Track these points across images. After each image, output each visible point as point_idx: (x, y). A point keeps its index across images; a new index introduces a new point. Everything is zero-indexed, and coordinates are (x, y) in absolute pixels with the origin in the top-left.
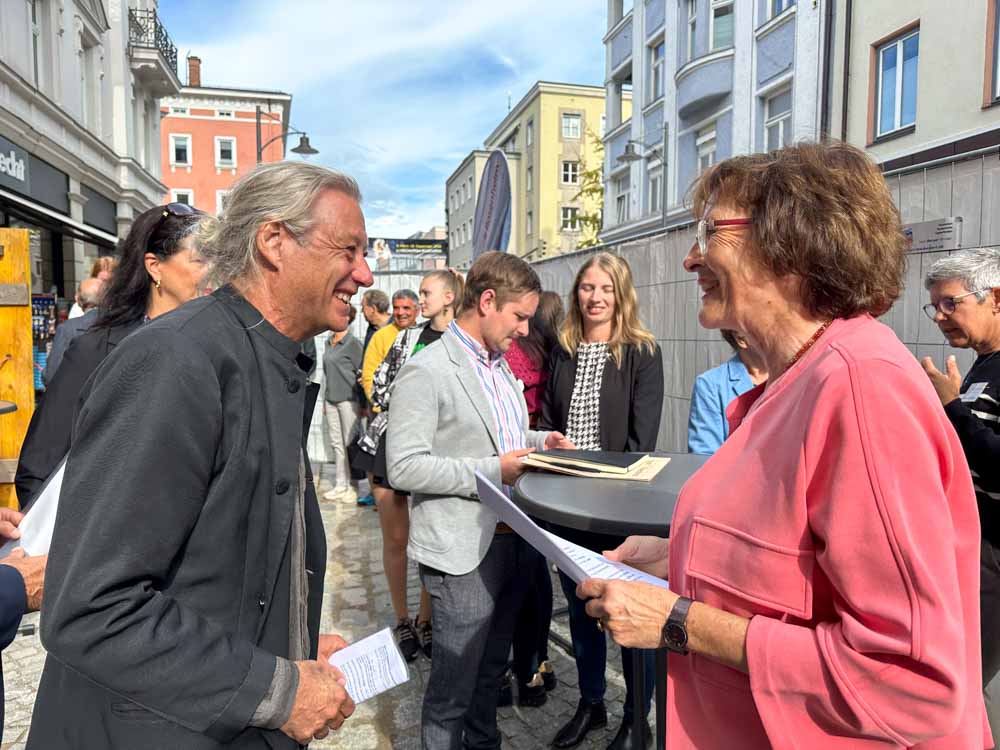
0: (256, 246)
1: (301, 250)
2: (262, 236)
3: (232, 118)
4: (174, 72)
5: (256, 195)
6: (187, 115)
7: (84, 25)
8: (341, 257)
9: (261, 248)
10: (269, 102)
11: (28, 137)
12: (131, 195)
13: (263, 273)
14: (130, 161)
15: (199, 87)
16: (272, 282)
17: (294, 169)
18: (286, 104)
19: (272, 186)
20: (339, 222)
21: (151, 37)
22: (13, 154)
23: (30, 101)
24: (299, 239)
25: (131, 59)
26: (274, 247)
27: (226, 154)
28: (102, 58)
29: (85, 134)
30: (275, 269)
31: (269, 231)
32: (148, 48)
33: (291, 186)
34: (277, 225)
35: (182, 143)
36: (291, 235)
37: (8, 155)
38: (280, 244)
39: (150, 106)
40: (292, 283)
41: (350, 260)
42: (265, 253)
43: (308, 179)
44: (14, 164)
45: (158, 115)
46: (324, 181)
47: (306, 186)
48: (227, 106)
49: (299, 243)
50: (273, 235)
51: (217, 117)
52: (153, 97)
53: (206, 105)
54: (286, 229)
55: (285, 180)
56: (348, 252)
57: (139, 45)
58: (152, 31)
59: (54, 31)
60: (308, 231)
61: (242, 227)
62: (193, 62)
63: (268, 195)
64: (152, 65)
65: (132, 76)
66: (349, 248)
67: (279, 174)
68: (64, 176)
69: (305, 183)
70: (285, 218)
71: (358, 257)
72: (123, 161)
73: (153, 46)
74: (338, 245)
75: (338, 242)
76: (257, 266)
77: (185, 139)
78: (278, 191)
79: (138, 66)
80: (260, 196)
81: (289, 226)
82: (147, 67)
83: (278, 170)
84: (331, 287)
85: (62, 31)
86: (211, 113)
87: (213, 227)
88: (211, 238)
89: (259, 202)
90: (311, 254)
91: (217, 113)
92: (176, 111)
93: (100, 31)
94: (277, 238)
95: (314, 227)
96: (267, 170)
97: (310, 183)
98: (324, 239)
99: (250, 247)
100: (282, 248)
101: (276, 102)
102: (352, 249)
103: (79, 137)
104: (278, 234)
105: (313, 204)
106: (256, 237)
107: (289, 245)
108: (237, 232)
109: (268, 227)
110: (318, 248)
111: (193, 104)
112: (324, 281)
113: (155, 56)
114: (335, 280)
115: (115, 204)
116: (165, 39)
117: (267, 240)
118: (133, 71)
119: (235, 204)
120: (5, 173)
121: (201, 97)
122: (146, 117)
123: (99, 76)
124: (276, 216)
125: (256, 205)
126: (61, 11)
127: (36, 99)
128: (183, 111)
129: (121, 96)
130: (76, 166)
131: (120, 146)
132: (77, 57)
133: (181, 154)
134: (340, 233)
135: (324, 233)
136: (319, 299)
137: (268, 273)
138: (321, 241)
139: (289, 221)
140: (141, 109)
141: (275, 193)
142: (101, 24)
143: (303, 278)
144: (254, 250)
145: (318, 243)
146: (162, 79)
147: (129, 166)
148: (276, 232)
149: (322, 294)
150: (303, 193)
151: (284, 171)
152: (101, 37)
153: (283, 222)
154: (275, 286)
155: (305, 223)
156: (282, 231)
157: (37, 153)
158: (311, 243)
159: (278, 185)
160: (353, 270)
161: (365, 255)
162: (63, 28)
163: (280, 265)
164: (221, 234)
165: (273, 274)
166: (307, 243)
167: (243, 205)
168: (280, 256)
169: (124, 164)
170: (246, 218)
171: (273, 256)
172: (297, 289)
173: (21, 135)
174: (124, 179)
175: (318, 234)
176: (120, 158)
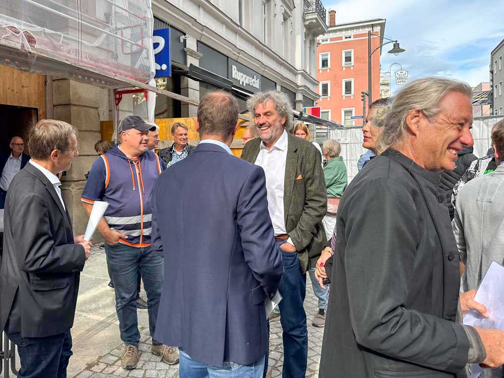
0: (405, 122)
1: (430, 125)
2: (409, 117)
3: (352, 39)
4: (325, 22)
5: (409, 96)
6: (329, 42)
7: (285, 10)
8: (454, 129)
9: (408, 123)
10: (373, 26)
11: (261, 68)
12: (303, 88)
13: (408, 136)
14: (303, 71)
15: (335, 26)
16: (412, 141)
17: (432, 82)
18: (382, 26)
19: (418, 91)
20: (456, 109)
21: (314, 7)
22: (255, 77)
23: (262, 51)
24: (430, 119)
25: (304, 20)
26: (415, 123)
27: (348, 59)
28: (291, 23)
29: (284, 62)
30: (414, 134)
31: (413, 114)
32: (313, 13)
33: (430, 90)
34: (418, 111)
35: (326, 57)
36: (425, 116)
37: (253, 78)
38: (418, 122)
39: (312, 42)
40: (423, 142)
41: (460, 130)
42: (410, 126)
43: (439, 86)
44: (256, 81)
45: (316, 45)
46: (449, 87)
47: (438, 90)
48: (349, 33)
49: (429, 121)
50: (416, 116)
51: (344, 40)
52: (314, 37)
53: (338, 34)
54: (423, 114)
55: (426, 87)
56: (459, 126)
57: (308, 12)
58: (314, 4)
59: (272, 15)
60: (436, 114)
61: (399, 112)
62: (331, 13)
63: (415, 96)
64: (314, 21)
65: (305, 29)
66: (460, 124)
67: (423, 84)
68: (274, 84)
69: (437, 89)
70: (423, 108)
71: (465, 129)
72: (299, 72)
73: (314, 11)
74: (453, 122)
75: (453, 121)
76: (404, 132)
77: (327, 55)
78: (421, 93)
79: (307, 23)
80: (411, 96)
81: (425, 112)
82: (312, 22)
83: (422, 83)
84: (446, 146)
85: (275, 15)
86: (341, 38)
87: (384, 112)
88: (382, 118)
89: (410, 100)
90: (436, 127)
91: (344, 38)
92: (323, 41)
93: (291, 10)
94: (417, 118)
95: (439, 112)
96: (417, 82)
97: (440, 88)
98: (445, 119)
99: (402, 123)
100: (419, 123)
101: (376, 25)
102: (462, 125)
103: (281, 64)
104: (418, 116)
105: (441, 99)
106: (406, 117)
107: (424, 122)
108: (396, 115)
109: (414, 112)
110: (440, 123)
111: (332, 35)
112: (442, 142)
113: (315, 16)
114: (449, 141)
115: (295, 94)
116: (321, 6)
117: (412, 119)
118: (305, 26)
119: (397, 101)
120: (252, 86)
121: (335, 31)
122: (310, 48)
123: (290, 32)
124: (418, 107)
125: (407, 101)
126: (275, 5)
127: (265, 49)
128: (327, 40)
129: (299, 39)
130: (279, 78)
131: (298, 65)
132: (281, 26)
133: (325, 63)
134: (455, 116)
135: (445, 115)
136: (439, 152)
137: (410, 136)
138: (443, 120)
139: (425, 109)
140: (308, 45)
141: (419, 94)
142: (292, 7)
143: (430, 140)
144: (404, 124)
145: (441, 121)
146: (318, 27)
147: (302, 74)
148: (418, 115)
149: (440, 149)
150: (436, 94)
151: (427, 83)
152: (291, 13)
153: (422, 110)
154: (414, 143)
155: (434, 110)
156: (421, 115)
157: (264, 75)
158: (436, 121)
159: (422, 90)
160: (461, 136)
161: (470, 128)
162: (276, 13)
163: (417, 133)
164: (388, 116)
165: (413, 137)
166: (434, 121)
167: (402, 101)
168: (418, 128)
169: (299, 73)
170: (402, 108)
171: (414, 128)
172: (426, 146)
173: (258, 67)
174: (300, 81)
175: (441, 116)
176: (298, 71)
